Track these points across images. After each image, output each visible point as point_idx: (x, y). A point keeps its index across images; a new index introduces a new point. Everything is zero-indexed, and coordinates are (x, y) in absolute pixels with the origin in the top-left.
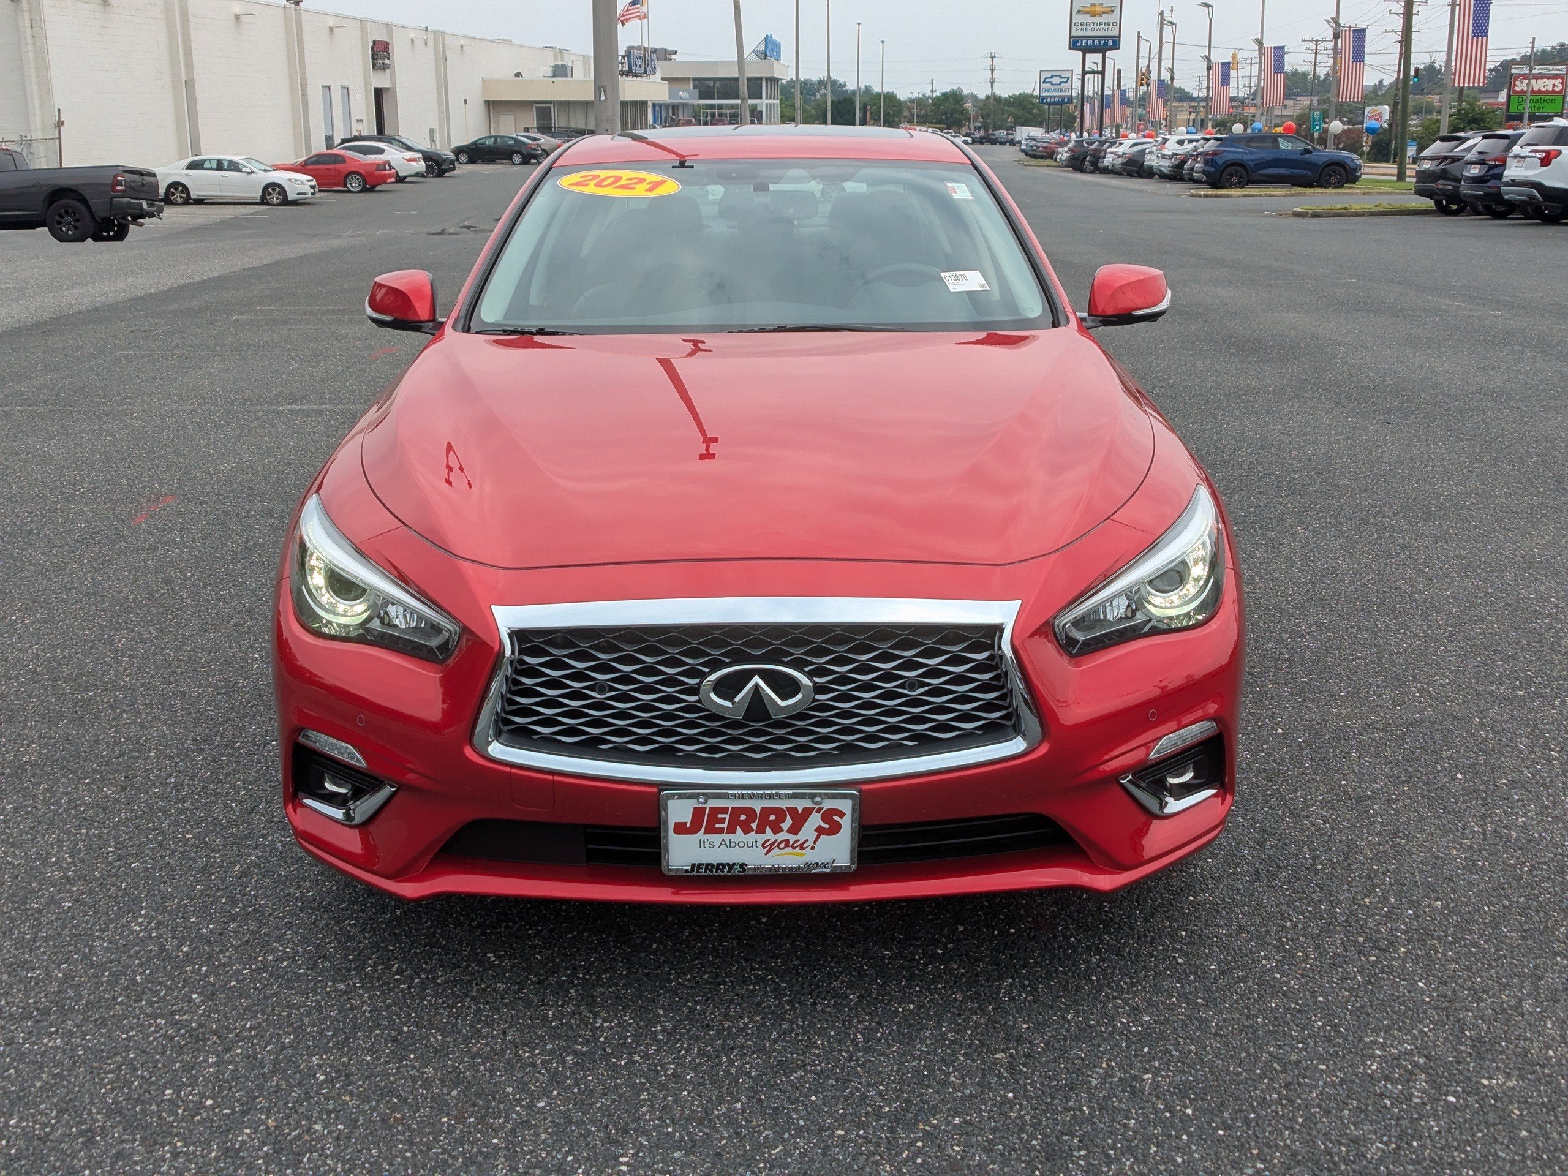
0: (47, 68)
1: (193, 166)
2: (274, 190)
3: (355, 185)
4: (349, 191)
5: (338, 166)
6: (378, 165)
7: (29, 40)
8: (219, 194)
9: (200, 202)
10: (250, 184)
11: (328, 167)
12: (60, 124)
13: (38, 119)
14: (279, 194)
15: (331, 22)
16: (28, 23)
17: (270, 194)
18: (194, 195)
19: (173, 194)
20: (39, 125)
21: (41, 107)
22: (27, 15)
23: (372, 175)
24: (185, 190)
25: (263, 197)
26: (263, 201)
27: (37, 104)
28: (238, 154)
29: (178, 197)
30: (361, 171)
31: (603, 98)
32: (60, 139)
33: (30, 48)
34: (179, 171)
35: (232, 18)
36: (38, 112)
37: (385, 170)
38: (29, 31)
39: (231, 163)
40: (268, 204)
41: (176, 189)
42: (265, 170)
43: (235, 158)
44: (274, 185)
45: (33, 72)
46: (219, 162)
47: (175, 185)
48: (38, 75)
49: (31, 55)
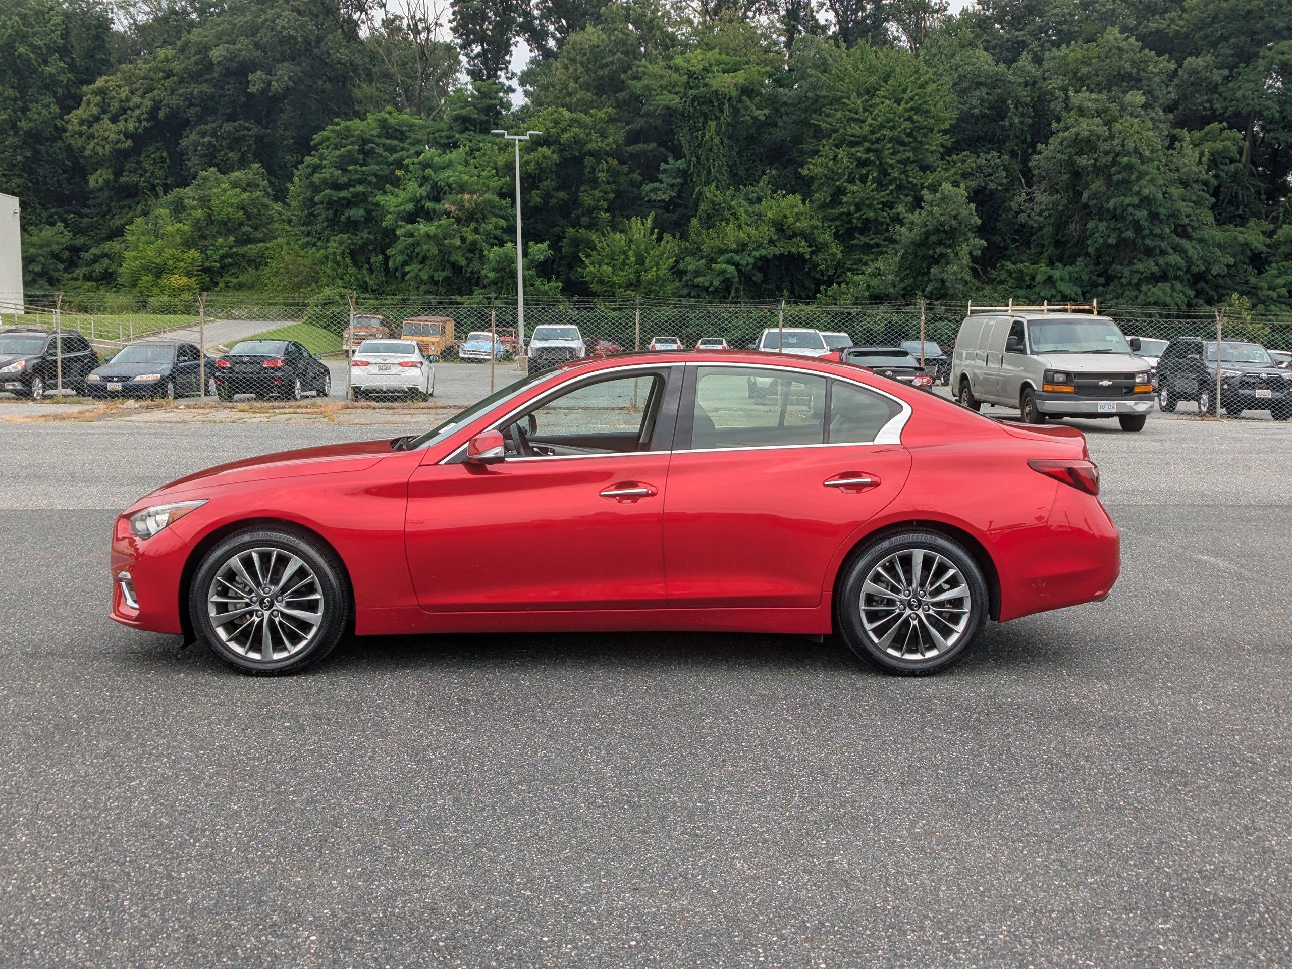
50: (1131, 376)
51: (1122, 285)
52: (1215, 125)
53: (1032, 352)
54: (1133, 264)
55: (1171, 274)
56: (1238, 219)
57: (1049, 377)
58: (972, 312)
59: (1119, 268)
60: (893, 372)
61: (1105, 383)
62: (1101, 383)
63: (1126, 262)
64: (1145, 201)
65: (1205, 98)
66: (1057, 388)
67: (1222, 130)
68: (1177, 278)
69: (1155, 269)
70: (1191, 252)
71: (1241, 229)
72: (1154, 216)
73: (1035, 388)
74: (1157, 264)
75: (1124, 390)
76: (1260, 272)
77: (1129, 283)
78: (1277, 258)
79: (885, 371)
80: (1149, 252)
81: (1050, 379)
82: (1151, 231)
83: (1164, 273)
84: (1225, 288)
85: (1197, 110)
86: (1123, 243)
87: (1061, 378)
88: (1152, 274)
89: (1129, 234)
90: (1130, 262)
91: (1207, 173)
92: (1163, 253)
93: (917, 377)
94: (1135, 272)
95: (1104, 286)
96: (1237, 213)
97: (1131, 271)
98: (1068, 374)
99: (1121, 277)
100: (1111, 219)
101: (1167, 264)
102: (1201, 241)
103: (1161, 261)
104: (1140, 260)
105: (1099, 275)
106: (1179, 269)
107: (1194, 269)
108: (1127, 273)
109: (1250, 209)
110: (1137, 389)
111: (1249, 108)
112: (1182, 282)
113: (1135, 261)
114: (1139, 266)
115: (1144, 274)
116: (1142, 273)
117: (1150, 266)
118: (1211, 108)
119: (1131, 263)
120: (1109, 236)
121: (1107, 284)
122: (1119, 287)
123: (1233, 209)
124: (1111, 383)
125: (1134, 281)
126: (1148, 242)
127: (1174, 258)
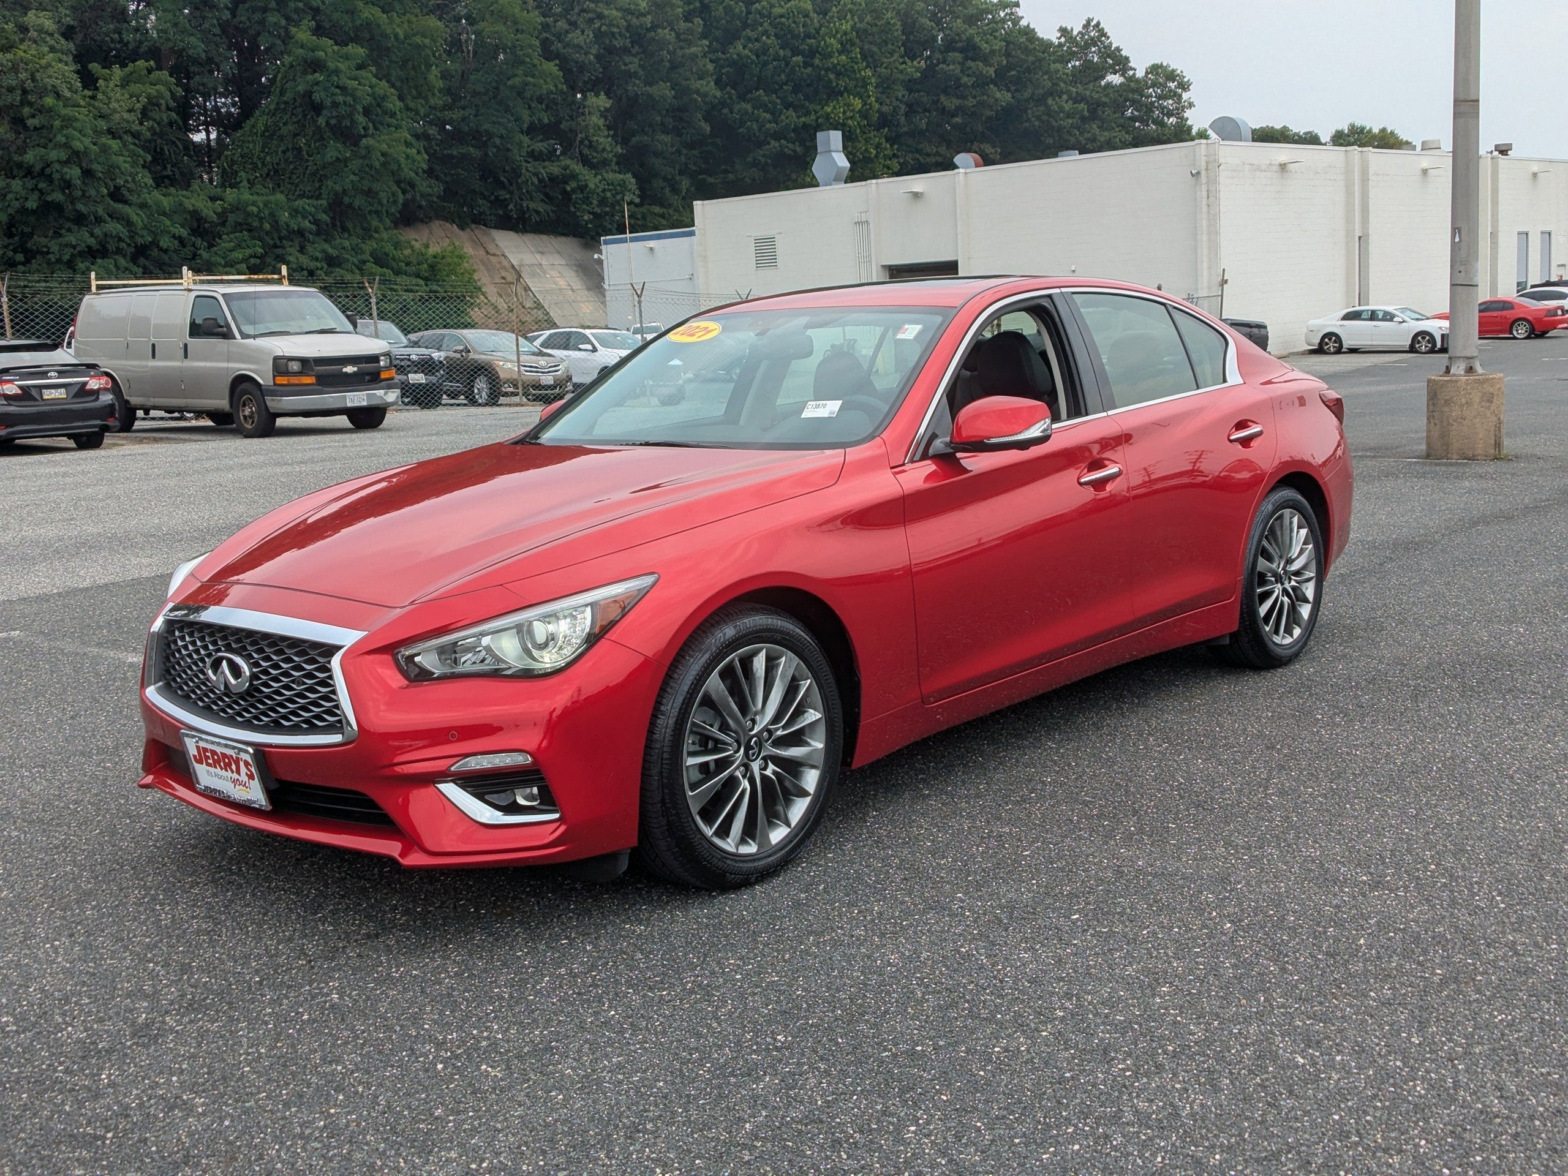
0: (1217, 233)
1: (1348, 317)
2: (1423, 338)
3: (1521, 331)
4: (1515, 338)
5: (1505, 313)
6: (1549, 310)
7: (1205, 209)
8: (1370, 343)
9: (1353, 351)
10: (1399, 334)
11: (1495, 314)
12: (1224, 282)
13: (1205, 279)
14: (1429, 342)
15: (1535, 168)
16: (1205, 194)
17: (1419, 342)
18: (1347, 343)
19: (1327, 344)
20: (1205, 284)
21: (1209, 268)
22: (1204, 188)
23: (1539, 320)
24: (1338, 339)
25: (1412, 346)
26: (1412, 349)
27: (1205, 265)
28: (1393, 304)
29: (1332, 346)
30: (1530, 318)
31: (1457, 240)
32: (1222, 296)
33: (1205, 216)
34: (1334, 322)
35: (1419, 172)
36: (1205, 273)
37: (1557, 315)
38: (1204, 202)
39: (1386, 313)
40: (1417, 352)
41: (1330, 339)
42: (1418, 319)
43: (1390, 309)
44: (1423, 334)
45: (1205, 238)
46: (1373, 312)
47: (1329, 335)
48: (1209, 240)
49: (1205, 223)
50: (375, 359)
51: (49, 263)
52: (141, 63)
53: (245, 336)
54: (61, 235)
55: (112, 246)
56: (166, 181)
57: (280, 365)
58: (99, 287)
59: (43, 240)
60: (59, 372)
61: (350, 369)
62: (345, 370)
63: (51, 234)
64: (75, 156)
65: (112, 26)
66: (294, 380)
67: (150, 71)
68: (119, 251)
69: (92, 241)
70: (134, 218)
71: (184, 192)
72: (87, 173)
73: (261, 382)
74: (92, 235)
75: (367, 378)
76: (211, 246)
77: (59, 261)
78: (228, 229)
79: (47, 372)
80: (80, 219)
81: (283, 369)
82: (84, 191)
83: (104, 246)
84: (170, 266)
85: (103, 41)
86: (48, 208)
87: (295, 366)
88: (89, 247)
89: (58, 196)
90: (55, 232)
91: (141, 123)
92: (99, 220)
93: (92, 377)
94: (66, 245)
95: (24, 264)
96: (165, 173)
97: (60, 245)
98: (304, 361)
99: (48, 253)
100: (25, 176)
101: (106, 235)
102: (143, 206)
103: (97, 231)
104: (69, 230)
105: (15, 251)
106: (120, 240)
107: (140, 241)
108: (55, 248)
109: (179, 168)
110: (383, 376)
111: (171, 44)
112: (124, 256)
113: (63, 231)
114: (71, 239)
115: (78, 249)
116: (74, 247)
117: (81, 237)
118: (121, 41)
119: (57, 234)
120: (27, 199)
121: (27, 261)
122: (45, 265)
123: (159, 168)
124: (355, 369)
125: (66, 257)
126: (80, 207)
127: (114, 227)
